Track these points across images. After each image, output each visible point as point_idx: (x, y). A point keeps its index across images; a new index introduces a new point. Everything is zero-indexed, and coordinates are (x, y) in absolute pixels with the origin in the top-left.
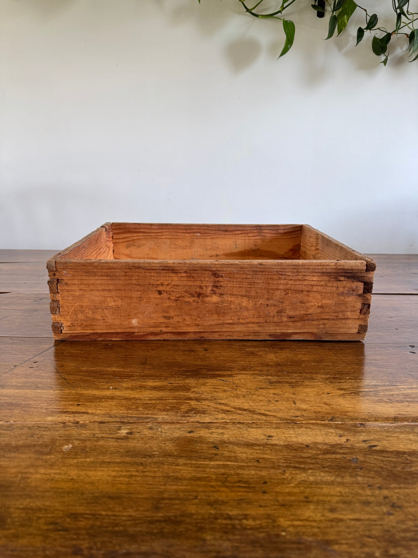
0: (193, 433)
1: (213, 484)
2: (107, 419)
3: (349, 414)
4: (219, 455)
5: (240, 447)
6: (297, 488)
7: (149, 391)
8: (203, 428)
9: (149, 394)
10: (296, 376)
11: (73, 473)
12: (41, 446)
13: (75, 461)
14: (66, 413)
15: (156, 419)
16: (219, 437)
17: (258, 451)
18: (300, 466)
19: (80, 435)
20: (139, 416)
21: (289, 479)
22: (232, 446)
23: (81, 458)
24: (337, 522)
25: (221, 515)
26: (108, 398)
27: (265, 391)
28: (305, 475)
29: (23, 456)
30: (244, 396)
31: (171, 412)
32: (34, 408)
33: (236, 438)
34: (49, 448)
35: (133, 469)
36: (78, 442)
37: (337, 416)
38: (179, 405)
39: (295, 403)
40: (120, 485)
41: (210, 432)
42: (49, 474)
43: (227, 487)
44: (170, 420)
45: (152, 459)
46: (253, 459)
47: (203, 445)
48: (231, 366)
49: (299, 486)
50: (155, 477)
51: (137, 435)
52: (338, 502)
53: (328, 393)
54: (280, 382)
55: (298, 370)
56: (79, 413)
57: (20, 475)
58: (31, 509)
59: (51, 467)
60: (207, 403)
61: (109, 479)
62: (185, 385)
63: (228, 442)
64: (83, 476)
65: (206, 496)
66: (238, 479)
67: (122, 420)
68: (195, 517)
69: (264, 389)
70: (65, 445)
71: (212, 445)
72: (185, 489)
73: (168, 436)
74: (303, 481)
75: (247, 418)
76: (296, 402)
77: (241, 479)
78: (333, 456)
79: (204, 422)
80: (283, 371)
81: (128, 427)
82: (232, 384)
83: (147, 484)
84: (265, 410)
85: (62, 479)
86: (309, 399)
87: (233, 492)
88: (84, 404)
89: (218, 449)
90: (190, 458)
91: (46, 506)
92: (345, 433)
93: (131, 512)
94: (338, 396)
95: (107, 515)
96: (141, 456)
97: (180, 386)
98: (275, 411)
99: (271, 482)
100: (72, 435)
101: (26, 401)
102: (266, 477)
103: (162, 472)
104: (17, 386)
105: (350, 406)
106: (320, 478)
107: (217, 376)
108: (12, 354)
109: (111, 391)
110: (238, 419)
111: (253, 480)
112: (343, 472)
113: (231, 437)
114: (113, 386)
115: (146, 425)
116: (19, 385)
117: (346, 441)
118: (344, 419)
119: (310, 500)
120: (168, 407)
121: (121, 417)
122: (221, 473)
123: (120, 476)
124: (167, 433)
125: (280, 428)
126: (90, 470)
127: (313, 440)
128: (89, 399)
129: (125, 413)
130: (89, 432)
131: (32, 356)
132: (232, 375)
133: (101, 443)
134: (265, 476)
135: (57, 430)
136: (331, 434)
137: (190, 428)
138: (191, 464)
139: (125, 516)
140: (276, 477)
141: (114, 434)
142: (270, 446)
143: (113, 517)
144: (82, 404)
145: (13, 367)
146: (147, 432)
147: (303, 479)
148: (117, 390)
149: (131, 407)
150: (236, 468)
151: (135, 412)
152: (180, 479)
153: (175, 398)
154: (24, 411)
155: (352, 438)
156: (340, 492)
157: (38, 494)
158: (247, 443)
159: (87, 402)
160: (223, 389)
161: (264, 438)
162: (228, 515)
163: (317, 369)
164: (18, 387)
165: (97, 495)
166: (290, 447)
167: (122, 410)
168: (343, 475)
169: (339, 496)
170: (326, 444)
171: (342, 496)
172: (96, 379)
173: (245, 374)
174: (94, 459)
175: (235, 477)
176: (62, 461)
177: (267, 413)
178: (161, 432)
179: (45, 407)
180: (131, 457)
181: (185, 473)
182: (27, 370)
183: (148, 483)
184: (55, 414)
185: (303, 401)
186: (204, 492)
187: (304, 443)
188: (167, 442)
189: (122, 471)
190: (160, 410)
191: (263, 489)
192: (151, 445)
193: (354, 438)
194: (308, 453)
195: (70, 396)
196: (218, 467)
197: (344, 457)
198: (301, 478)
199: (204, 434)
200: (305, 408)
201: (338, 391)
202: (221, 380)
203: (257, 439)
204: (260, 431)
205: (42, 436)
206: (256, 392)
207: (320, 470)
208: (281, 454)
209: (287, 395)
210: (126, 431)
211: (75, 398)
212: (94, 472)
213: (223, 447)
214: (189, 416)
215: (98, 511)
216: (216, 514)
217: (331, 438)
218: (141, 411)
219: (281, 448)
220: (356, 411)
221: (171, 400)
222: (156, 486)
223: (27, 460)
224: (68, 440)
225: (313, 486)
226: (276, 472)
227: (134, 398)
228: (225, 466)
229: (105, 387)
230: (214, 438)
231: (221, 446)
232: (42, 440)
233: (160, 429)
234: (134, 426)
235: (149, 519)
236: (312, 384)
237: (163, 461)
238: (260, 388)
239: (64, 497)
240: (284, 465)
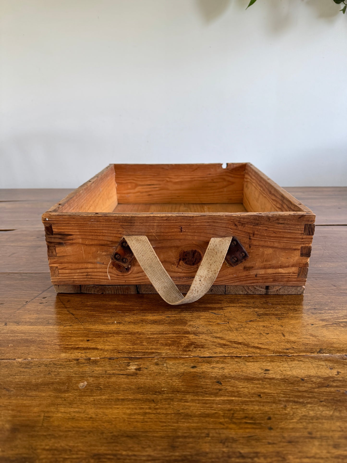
0: (197, 368)
1: (222, 420)
2: (116, 355)
3: (335, 345)
4: (223, 390)
5: (240, 382)
6: (300, 424)
7: (150, 325)
8: (205, 363)
9: (150, 328)
10: (280, 307)
11: (92, 411)
12: (58, 383)
13: (92, 399)
14: (78, 350)
15: (160, 354)
16: (220, 371)
17: (258, 385)
18: (298, 400)
19: (93, 372)
20: (144, 351)
21: (291, 414)
22: (234, 381)
23: (97, 396)
24: (343, 459)
25: (234, 453)
26: (114, 333)
27: (255, 324)
28: (305, 409)
29: (44, 394)
30: (237, 329)
31: (173, 346)
32: (48, 344)
33: (236, 373)
34: (67, 386)
35: (146, 407)
36: (92, 379)
37: (324, 347)
38: (179, 339)
39: (284, 336)
40: (136, 423)
41: (211, 367)
42: (70, 413)
43: (235, 423)
44: (173, 355)
45: (162, 396)
46: (254, 394)
47: (207, 381)
48: (220, 299)
49: (301, 421)
50: (167, 414)
51: (146, 371)
52: (340, 438)
53: (313, 325)
54: (267, 315)
55: (281, 302)
56: (90, 349)
57: (43, 414)
58: (56, 450)
59: (71, 406)
60: (204, 336)
61: (125, 417)
62: (182, 318)
63: (230, 377)
64: (100, 414)
65: (216, 433)
66: (244, 415)
67: (130, 355)
68: (210, 456)
69: (254, 321)
70: (80, 383)
71: (215, 380)
72: (197, 426)
73: (173, 372)
74: (304, 416)
75: (242, 351)
76: (285, 334)
77: (247, 415)
78: (328, 389)
79: (205, 356)
80: (267, 303)
81: (136, 363)
82: (224, 317)
83: (161, 422)
84: (258, 344)
85: (82, 418)
86: (296, 331)
87: (241, 428)
88: (93, 340)
89: (221, 384)
90: (196, 394)
91: (70, 446)
92: (335, 365)
93: (150, 452)
94: (321, 327)
95: (128, 455)
96: (151, 393)
97: (177, 319)
98: (267, 344)
99: (275, 418)
100: (86, 372)
101: (41, 337)
102: (270, 413)
103: (173, 409)
104: (30, 322)
105: (334, 337)
106: (319, 413)
107: (209, 309)
108: (23, 290)
109: (116, 325)
110: (235, 353)
111: (258, 416)
112: (340, 406)
113: (231, 371)
114: (117, 320)
115: (152, 361)
116: (32, 321)
117: (336, 373)
118: (330, 350)
119: (313, 435)
120: (169, 342)
121: (128, 353)
122: (228, 409)
123: (135, 414)
124: (173, 369)
125: (274, 362)
126: (107, 408)
127: (306, 373)
128: (96, 334)
129: (132, 348)
130: (101, 368)
131: (40, 292)
132: (222, 307)
133: (113, 379)
134: (268, 411)
135: (71, 367)
136: (322, 367)
137: (192, 363)
138: (199, 400)
139: (144, 456)
140: (278, 413)
141: (124, 370)
142: (268, 380)
143: (133, 458)
144: (91, 340)
145: (25, 303)
146: (154, 368)
147: (304, 414)
148: (121, 325)
149: (136, 342)
150: (241, 404)
151: (141, 347)
152: (191, 416)
153: (174, 332)
154: (39, 347)
155: (342, 370)
156: (340, 427)
157: (61, 434)
158: (247, 378)
159: (95, 338)
160: (217, 323)
161: (262, 372)
162: (240, 453)
163: (298, 301)
164: (31, 324)
165: (115, 434)
166: (287, 381)
167: (128, 345)
168: (341, 409)
169: (340, 431)
170: (319, 377)
171: (342, 431)
172: (101, 313)
173: (233, 306)
174: (108, 397)
175: (241, 413)
176: (79, 399)
177: (260, 346)
178: (167, 368)
179: (58, 343)
180: (142, 394)
181: (194, 409)
182: (38, 306)
183: (161, 420)
184: (67, 351)
185: (291, 333)
186: (215, 429)
187: (299, 377)
188: (174, 378)
189: (136, 409)
190: (162, 344)
191: (269, 425)
192: (159, 381)
193: (344, 370)
194: (304, 386)
195: (80, 332)
196: (224, 402)
197: (337, 391)
198: (302, 413)
199: (206, 369)
200: (293, 340)
201: (321, 322)
202: (213, 313)
203: (255, 373)
204: (257, 365)
205: (58, 373)
206: (247, 325)
207: (318, 404)
208: (279, 388)
209: (275, 327)
210: (135, 367)
211: (84, 333)
212: (110, 410)
213: (226, 382)
214: (189, 351)
215: (119, 451)
216: (229, 452)
217: (322, 370)
218: (145, 346)
219: (278, 382)
220: (340, 342)
221: (171, 334)
222: (169, 424)
223: (48, 399)
224: (82, 377)
225: (314, 421)
226: (278, 407)
227: (138, 332)
228: (231, 402)
229: (109, 321)
230: (215, 372)
231: (223, 381)
232: (59, 377)
233: (165, 365)
234: (141, 362)
235: (167, 458)
236: (296, 315)
237: (173, 398)
238: (251, 321)
239: (85, 437)
240: (284, 399)
